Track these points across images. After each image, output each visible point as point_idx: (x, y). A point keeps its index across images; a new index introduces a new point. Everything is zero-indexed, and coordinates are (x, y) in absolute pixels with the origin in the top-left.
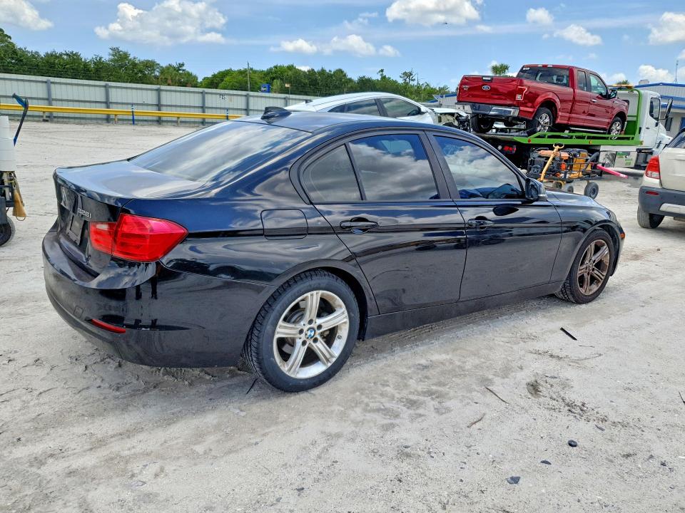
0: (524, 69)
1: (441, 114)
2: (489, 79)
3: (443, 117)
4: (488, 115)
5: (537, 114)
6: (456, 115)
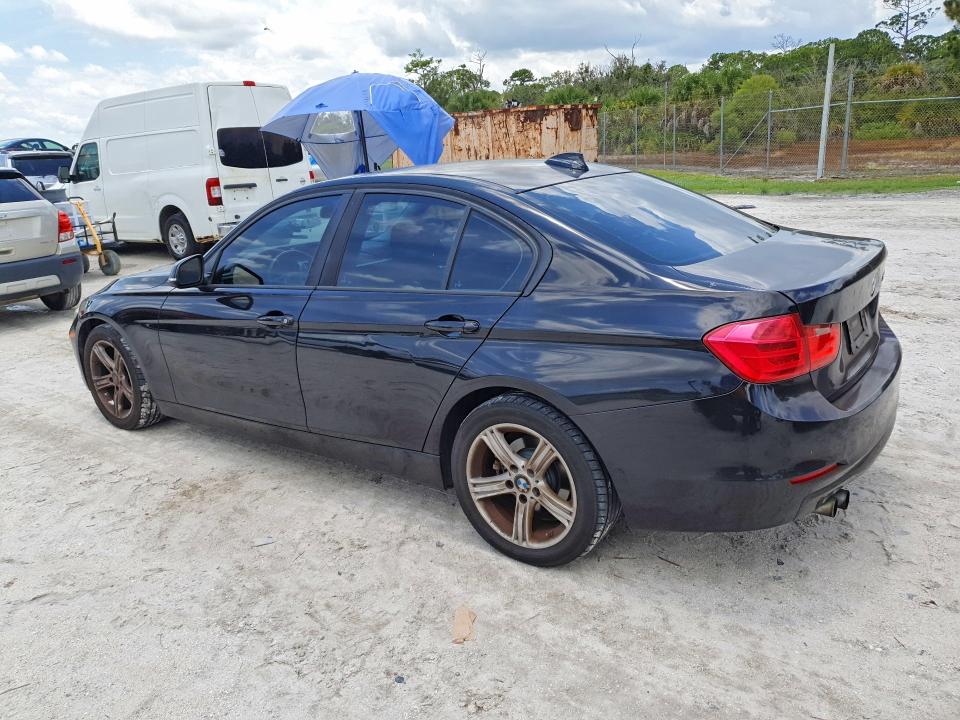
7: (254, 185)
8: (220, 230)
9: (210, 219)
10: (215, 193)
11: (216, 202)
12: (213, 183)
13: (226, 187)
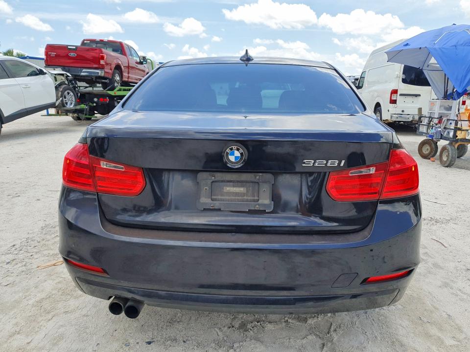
0: (85, 42)
1: (56, 74)
2: (74, 48)
3: (57, 77)
4: (79, 76)
5: (113, 75)
6: (65, 75)
7: (420, 95)
8: (391, 117)
9: (388, 111)
10: (394, 98)
11: (393, 102)
12: (395, 92)
13: (401, 95)
